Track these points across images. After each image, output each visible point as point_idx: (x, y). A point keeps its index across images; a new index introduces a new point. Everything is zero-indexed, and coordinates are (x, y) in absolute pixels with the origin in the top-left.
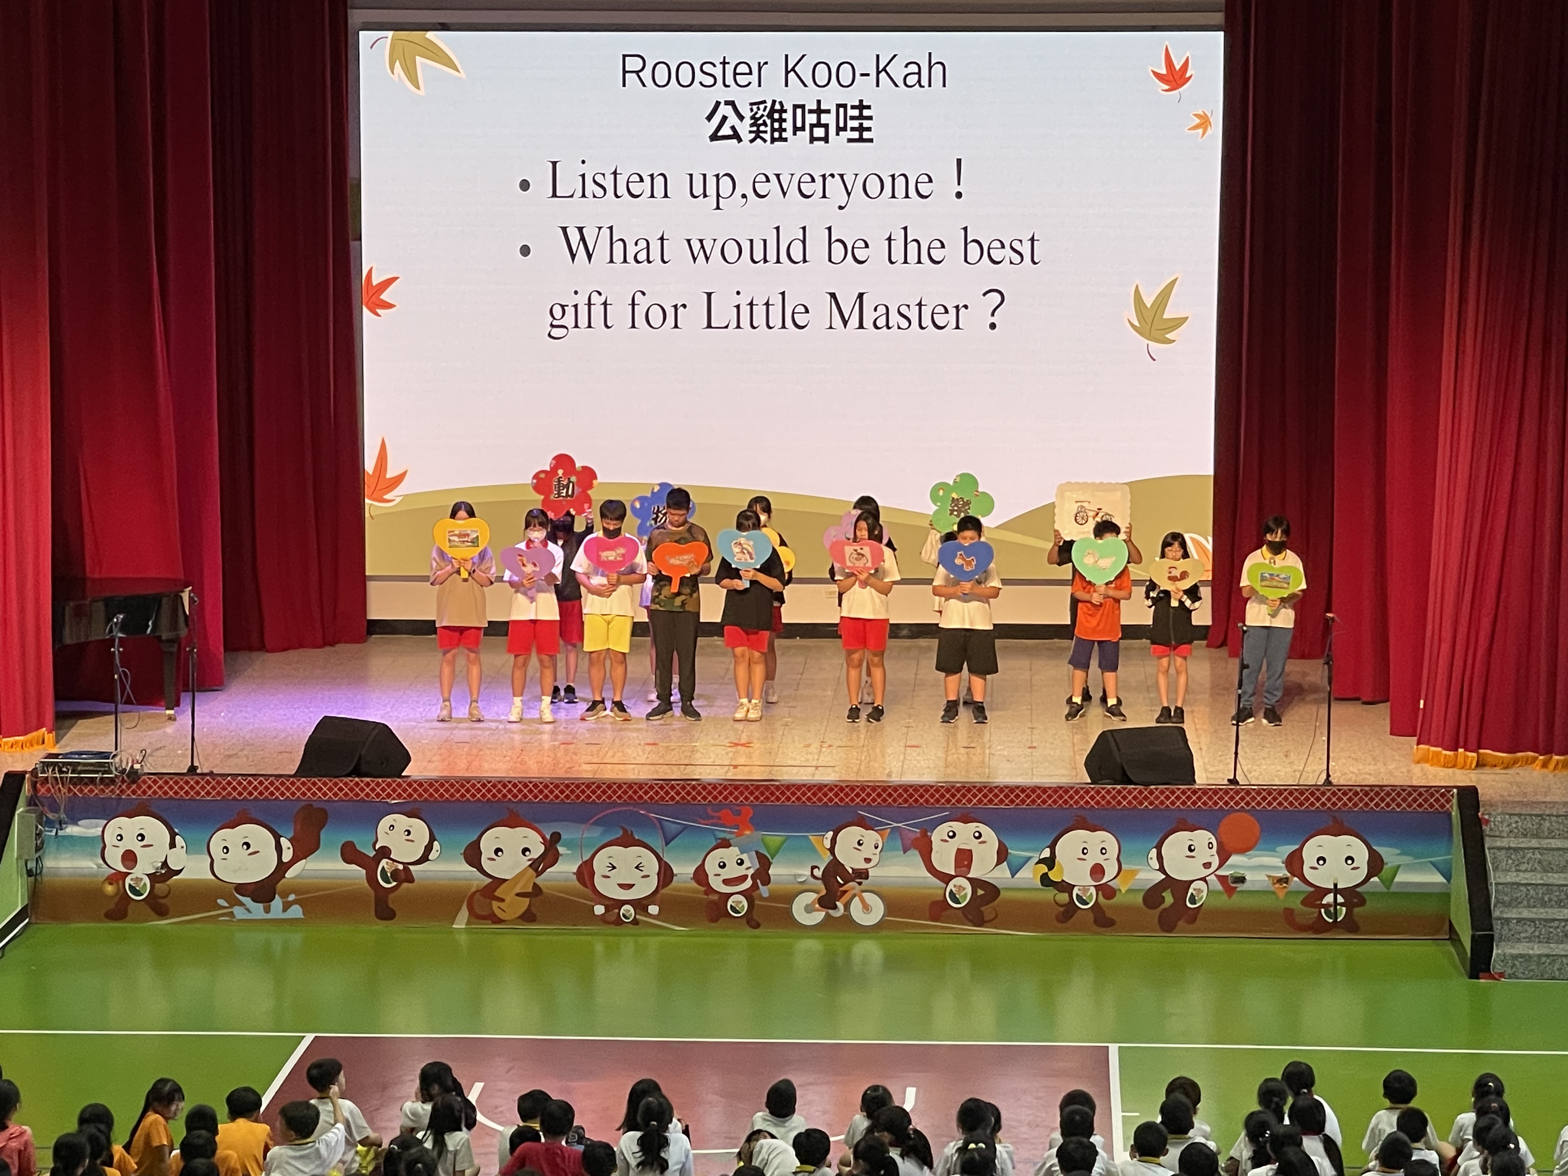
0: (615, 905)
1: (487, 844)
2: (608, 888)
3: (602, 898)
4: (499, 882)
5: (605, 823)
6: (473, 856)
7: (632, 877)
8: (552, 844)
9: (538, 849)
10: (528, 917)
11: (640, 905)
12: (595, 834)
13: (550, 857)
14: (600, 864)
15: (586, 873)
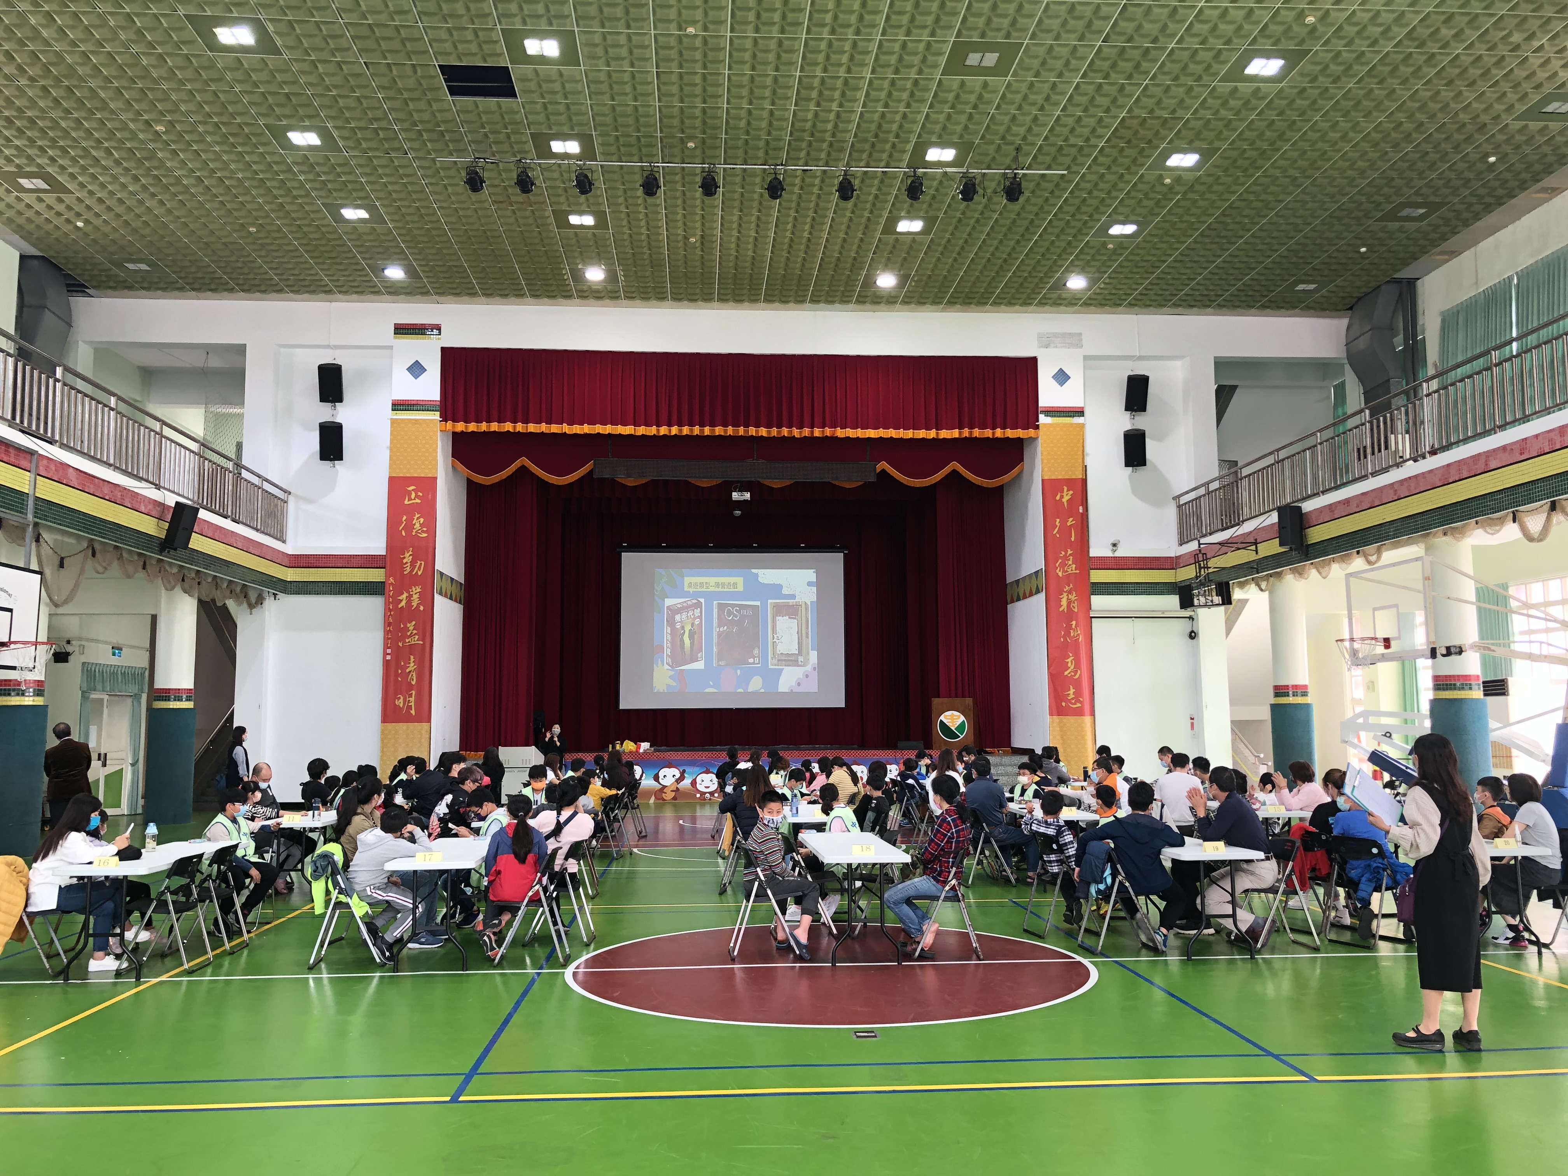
0: (704, 793)
1: (662, 773)
2: (701, 788)
3: (699, 791)
4: (664, 787)
5: (701, 766)
6: (656, 778)
7: (709, 784)
8: (683, 774)
9: (678, 775)
10: (674, 798)
11: (712, 794)
12: (697, 770)
13: (682, 778)
14: (698, 780)
15: (694, 783)
